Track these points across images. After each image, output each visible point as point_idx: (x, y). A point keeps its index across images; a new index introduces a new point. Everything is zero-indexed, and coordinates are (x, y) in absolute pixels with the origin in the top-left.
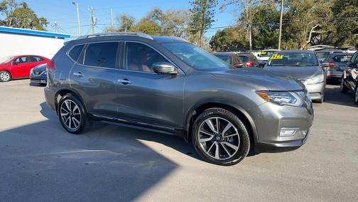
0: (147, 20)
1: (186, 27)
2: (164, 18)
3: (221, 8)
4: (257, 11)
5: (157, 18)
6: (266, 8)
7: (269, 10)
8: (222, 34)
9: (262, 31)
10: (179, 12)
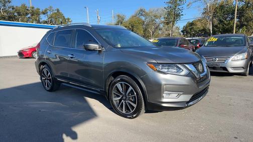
0: (135, 16)
1: (163, 20)
2: (146, 15)
3: (188, 5)
4: (217, 6)
5: (142, 15)
6: (224, 4)
7: (227, 5)
8: (192, 24)
9: (221, 21)
10: (157, 10)
